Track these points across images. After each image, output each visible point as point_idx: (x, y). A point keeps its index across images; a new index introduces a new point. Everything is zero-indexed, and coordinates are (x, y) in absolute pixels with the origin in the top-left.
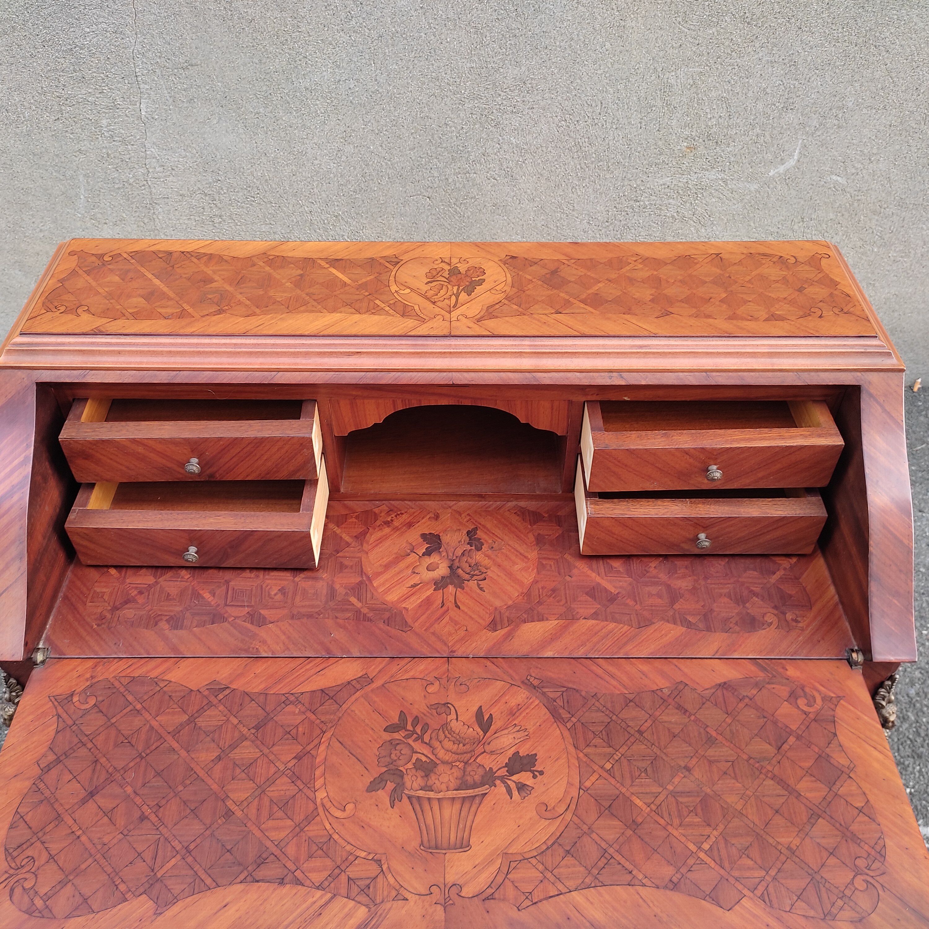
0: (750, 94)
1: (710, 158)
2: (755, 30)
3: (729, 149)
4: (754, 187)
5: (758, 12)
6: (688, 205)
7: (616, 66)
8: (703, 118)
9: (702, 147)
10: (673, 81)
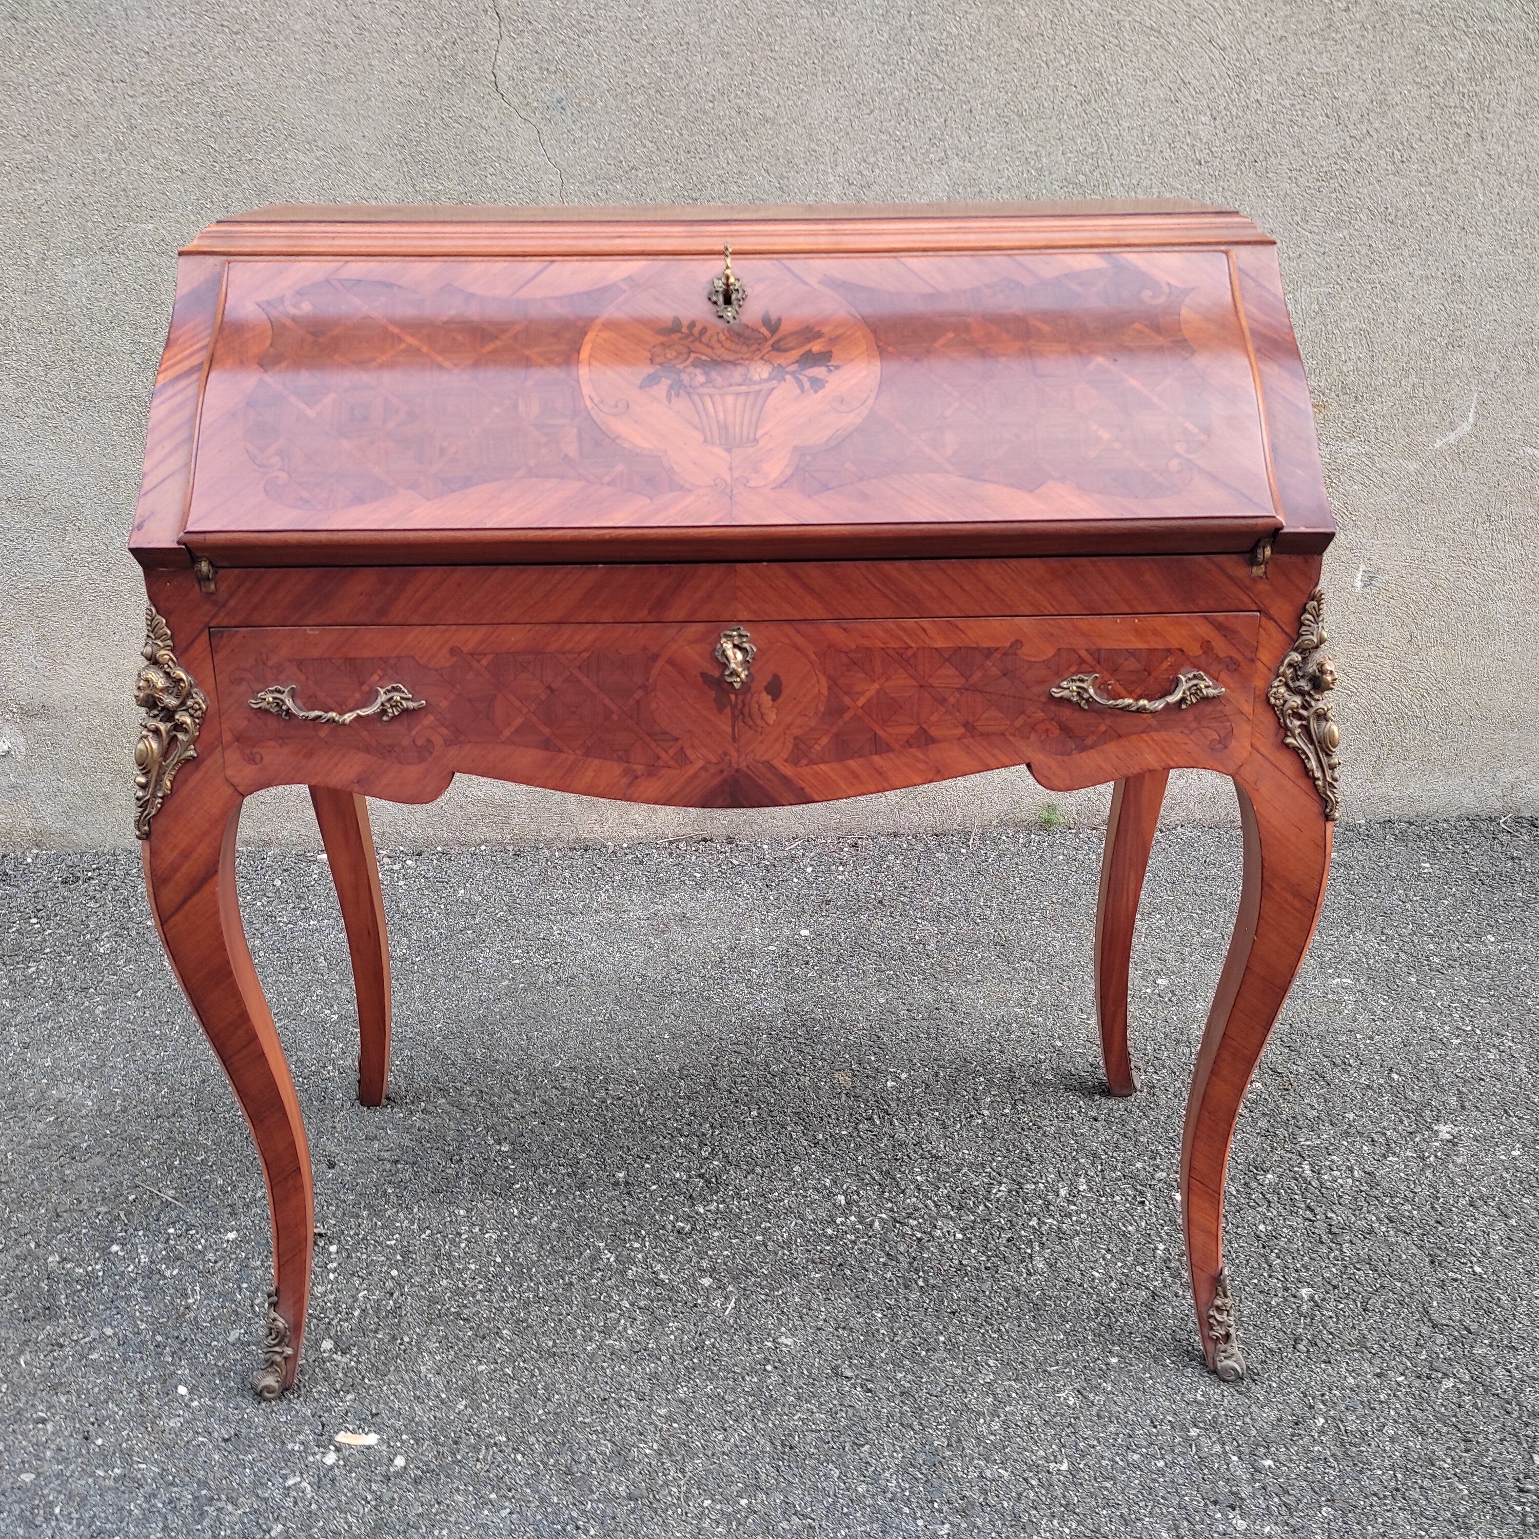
0: (1400, 324)
1: (1347, 422)
2: (1402, 233)
3: (1374, 408)
4: (1413, 466)
5: (1404, 207)
8: (1335, 361)
9: (1335, 405)
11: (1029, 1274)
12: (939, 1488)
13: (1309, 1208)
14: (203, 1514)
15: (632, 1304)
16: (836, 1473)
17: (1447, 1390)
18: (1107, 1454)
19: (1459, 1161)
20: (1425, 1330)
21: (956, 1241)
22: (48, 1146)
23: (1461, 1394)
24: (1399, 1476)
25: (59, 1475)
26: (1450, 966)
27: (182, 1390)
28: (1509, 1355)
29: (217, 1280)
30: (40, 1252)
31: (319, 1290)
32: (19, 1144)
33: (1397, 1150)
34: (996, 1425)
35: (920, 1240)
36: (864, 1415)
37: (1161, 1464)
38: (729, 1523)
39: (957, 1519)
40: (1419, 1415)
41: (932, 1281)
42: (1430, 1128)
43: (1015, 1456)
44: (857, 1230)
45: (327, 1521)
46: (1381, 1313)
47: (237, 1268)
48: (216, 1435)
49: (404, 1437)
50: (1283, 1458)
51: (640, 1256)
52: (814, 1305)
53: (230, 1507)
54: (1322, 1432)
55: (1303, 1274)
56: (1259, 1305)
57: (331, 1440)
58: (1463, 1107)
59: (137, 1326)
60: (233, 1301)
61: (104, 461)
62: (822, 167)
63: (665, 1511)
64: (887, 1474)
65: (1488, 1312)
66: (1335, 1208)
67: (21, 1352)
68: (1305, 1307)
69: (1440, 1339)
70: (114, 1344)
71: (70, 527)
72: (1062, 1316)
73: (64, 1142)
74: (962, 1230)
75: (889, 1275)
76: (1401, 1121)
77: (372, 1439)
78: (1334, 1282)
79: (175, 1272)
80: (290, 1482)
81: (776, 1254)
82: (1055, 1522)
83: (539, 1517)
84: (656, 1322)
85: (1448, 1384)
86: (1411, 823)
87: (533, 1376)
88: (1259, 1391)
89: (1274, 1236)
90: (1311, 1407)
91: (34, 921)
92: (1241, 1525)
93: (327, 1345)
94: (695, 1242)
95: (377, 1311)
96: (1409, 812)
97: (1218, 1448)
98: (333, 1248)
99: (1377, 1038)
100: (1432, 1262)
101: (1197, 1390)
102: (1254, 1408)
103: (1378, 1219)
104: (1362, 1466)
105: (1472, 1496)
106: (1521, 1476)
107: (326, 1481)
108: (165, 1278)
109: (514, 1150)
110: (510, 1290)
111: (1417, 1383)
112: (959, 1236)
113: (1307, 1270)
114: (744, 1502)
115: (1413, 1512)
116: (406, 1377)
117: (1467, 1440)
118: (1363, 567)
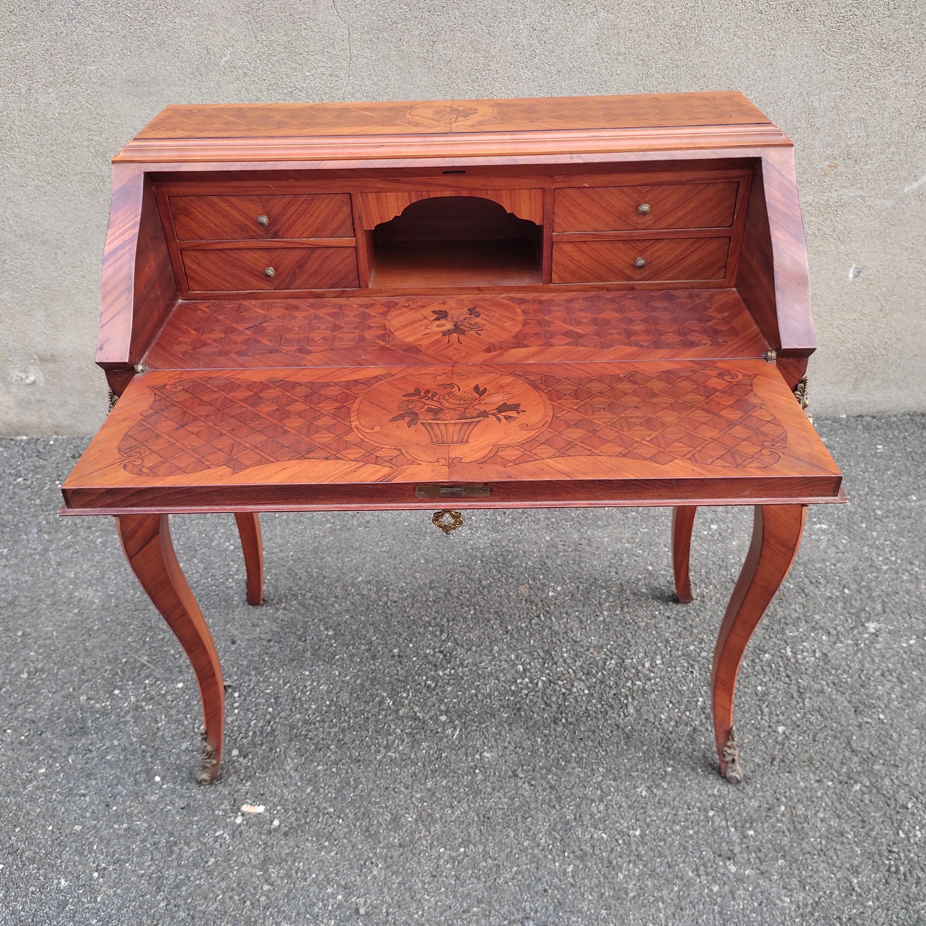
0: (886, 114)
1: (849, 176)
2: (891, 55)
3: (867, 167)
4: (890, 203)
5: (894, 38)
6: (829, 222)
7: (766, 91)
8: (843, 138)
9: (842, 165)
10: (816, 104)
11: (625, 716)
12: (568, 845)
13: (788, 676)
14: (172, 852)
15: (402, 731)
16: (512, 834)
17: (856, 791)
18: (662, 826)
19: (878, 646)
20: (847, 754)
21: (585, 695)
22: (75, 628)
23: (863, 793)
24: (824, 842)
25: (95, 827)
26: (887, 517)
27: (157, 779)
28: (893, 770)
29: (173, 712)
30: (76, 693)
31: (229, 719)
32: (60, 626)
33: (843, 639)
34: (602, 807)
35: (564, 694)
36: (528, 800)
37: (691, 832)
38: (454, 862)
39: (577, 862)
40: (839, 806)
41: (570, 720)
42: (863, 625)
43: (611, 826)
44: (529, 688)
45: (239, 857)
46: (823, 743)
47: (184, 705)
48: (177, 805)
49: (279, 808)
50: (759, 830)
51: (406, 702)
52: (503, 733)
53: (186, 848)
54: (783, 815)
55: (781, 717)
56: (754, 737)
57: (239, 809)
58: (884, 612)
59: (131, 740)
60: (183, 725)
61: (77, 212)
62: (515, 19)
63: (419, 854)
64: (540, 835)
65: (885, 743)
66: (803, 676)
67: (69, 754)
68: (780, 739)
69: (855, 759)
70: (119, 750)
71: (59, 252)
72: (642, 742)
73: (85, 625)
74: (589, 688)
75: (546, 715)
76: (847, 620)
77: (261, 809)
78: (798, 723)
79: (151, 707)
80: (218, 834)
81: (482, 701)
82: (631, 865)
83: (351, 856)
84: (415, 743)
85: (857, 787)
86: (874, 417)
87: (347, 773)
88: (749, 790)
89: (766, 694)
90: (778, 800)
91: (57, 482)
92: (733, 869)
93: (235, 752)
94: (438, 694)
95: (262, 732)
96: (873, 410)
97: (724, 823)
98: (236, 695)
99: (839, 565)
100: (855, 711)
101: (714, 787)
102: (746, 800)
103: (828, 684)
104: (802, 835)
105: (862, 855)
106: (891, 844)
107: (237, 833)
108: (144, 710)
109: (336, 634)
110: (334, 721)
111: (839, 786)
112: (586, 692)
113: (783, 715)
114: (462, 850)
115: (828, 864)
116: (279, 773)
117: (863, 821)
118: (854, 266)
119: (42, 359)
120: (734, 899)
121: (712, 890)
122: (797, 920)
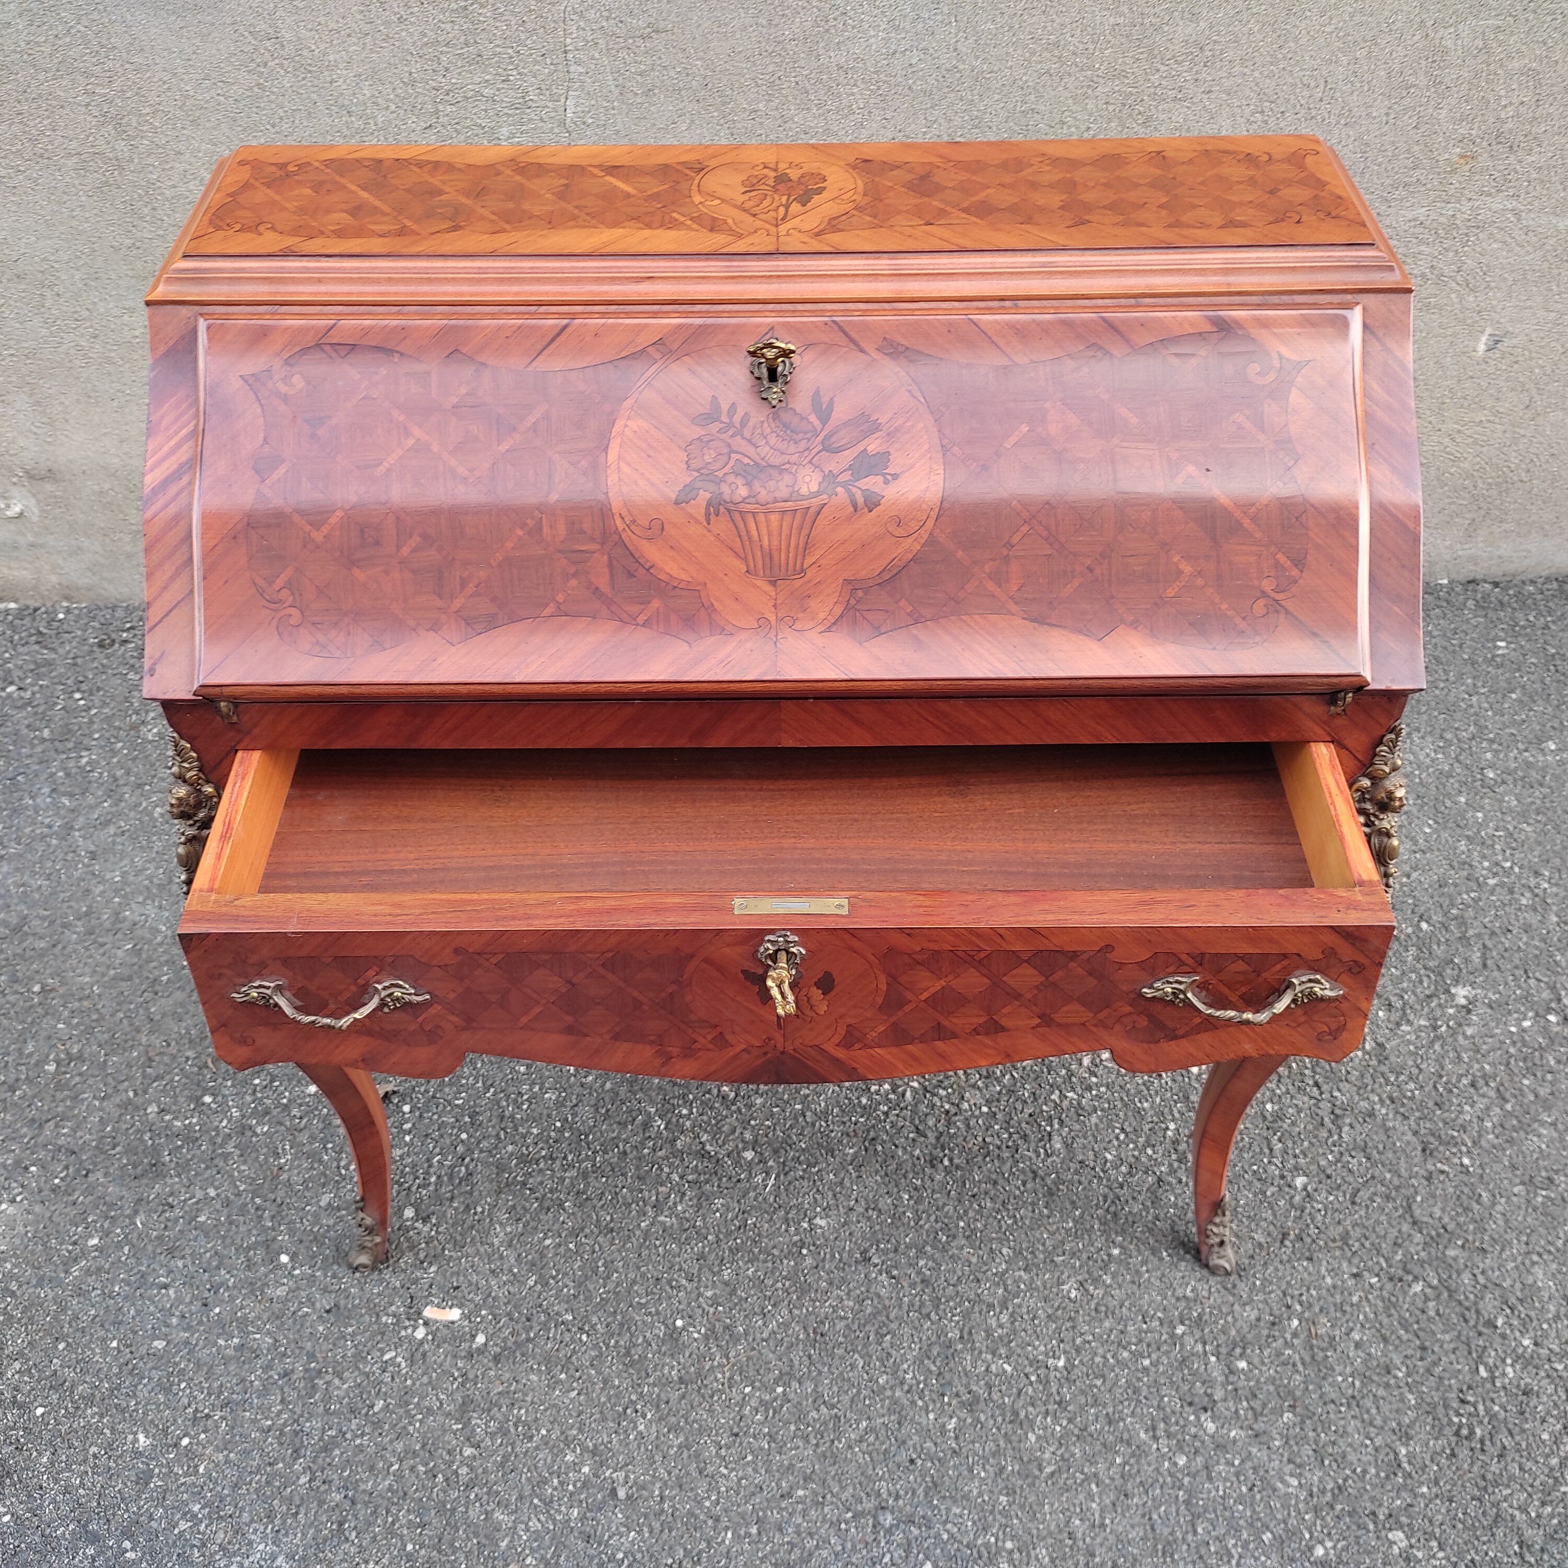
1: (1496, 174)
3: (1530, 159)
6: (1451, 254)
7: (1357, 18)
8: (1492, 106)
9: (1486, 155)
10: (1449, 43)
11: (1048, 1155)
12: (950, 1383)
13: (1317, 1084)
14: (314, 1387)
15: (682, 1178)
16: (861, 1363)
17: (1415, 1294)
18: (1100, 1351)
19: (1469, 1032)
20: (1405, 1228)
21: (982, 1114)
22: (130, 978)
23: (1427, 1299)
24: (1357, 1383)
25: (187, 1343)
26: (1504, 782)
27: (284, 1259)
28: (1477, 1259)
29: (303, 1138)
30: (139, 1100)
31: (397, 1153)
32: (103, 975)
33: (1411, 1017)
34: (1004, 1318)
35: (947, 1112)
36: (887, 1302)
37: (1146, 1362)
38: (767, 1411)
39: (963, 1414)
40: (1385, 1321)
41: (956, 1161)
42: (1448, 991)
43: (1019, 1351)
44: (890, 1101)
45: (422, 1398)
46: (1367, 1207)
47: (321, 1126)
48: (318, 1305)
49: (483, 1312)
50: (1256, 1361)
51: (688, 1123)
52: (847, 1182)
53: (337, 1381)
54: (1295, 1335)
55: (1301, 1161)
56: (1255, 1195)
57: (419, 1313)
58: (1485, 966)
59: (237, 1187)
60: (320, 1161)
61: (74, 223)
63: (712, 1397)
64: (905, 1366)
65: (1467, 1209)
66: (1341, 1085)
67: (136, 1212)
68: (1297, 1199)
69: (1418, 1237)
70: (218, 1206)
71: (48, 294)
72: (1073, 1203)
73: (145, 974)
74: (988, 1102)
75: (917, 1152)
76: (1421, 982)
77: (454, 1314)
78: (1329, 1172)
79: (265, 1129)
80: (386, 1357)
81: (813, 1125)
82: (1049, 1419)
83: (603, 1399)
84: (703, 1201)
85: (1418, 1287)
86: (1496, 584)
87: (594, 1252)
88: (1243, 1288)
89: (1279, 1117)
90: (1288, 1307)
91: (77, 696)
92: (1211, 1427)
93: (409, 1213)
94: (739, 1110)
95: (451, 1177)
96: (1496, 572)
97: (1199, 1347)
98: (406, 1108)
99: (1415, 875)
100: (1424, 1150)
101: (1187, 1284)
102: (1236, 1307)
103: (1381, 1101)
104: (1323, 1370)
105: (1418, 1406)
106: (1465, 1388)
107: (418, 1356)
108: (255, 1134)
110: (570, 1158)
111: (1389, 1286)
112: (985, 1109)
113: (1305, 1156)
114: (780, 1390)
115: (1363, 1421)
116: (482, 1250)
117: (1423, 1348)
118: (1489, 331)
119: (32, 476)
120: (1210, 1479)
121: (1175, 1464)
122: (1307, 1517)
